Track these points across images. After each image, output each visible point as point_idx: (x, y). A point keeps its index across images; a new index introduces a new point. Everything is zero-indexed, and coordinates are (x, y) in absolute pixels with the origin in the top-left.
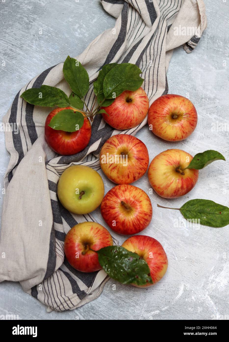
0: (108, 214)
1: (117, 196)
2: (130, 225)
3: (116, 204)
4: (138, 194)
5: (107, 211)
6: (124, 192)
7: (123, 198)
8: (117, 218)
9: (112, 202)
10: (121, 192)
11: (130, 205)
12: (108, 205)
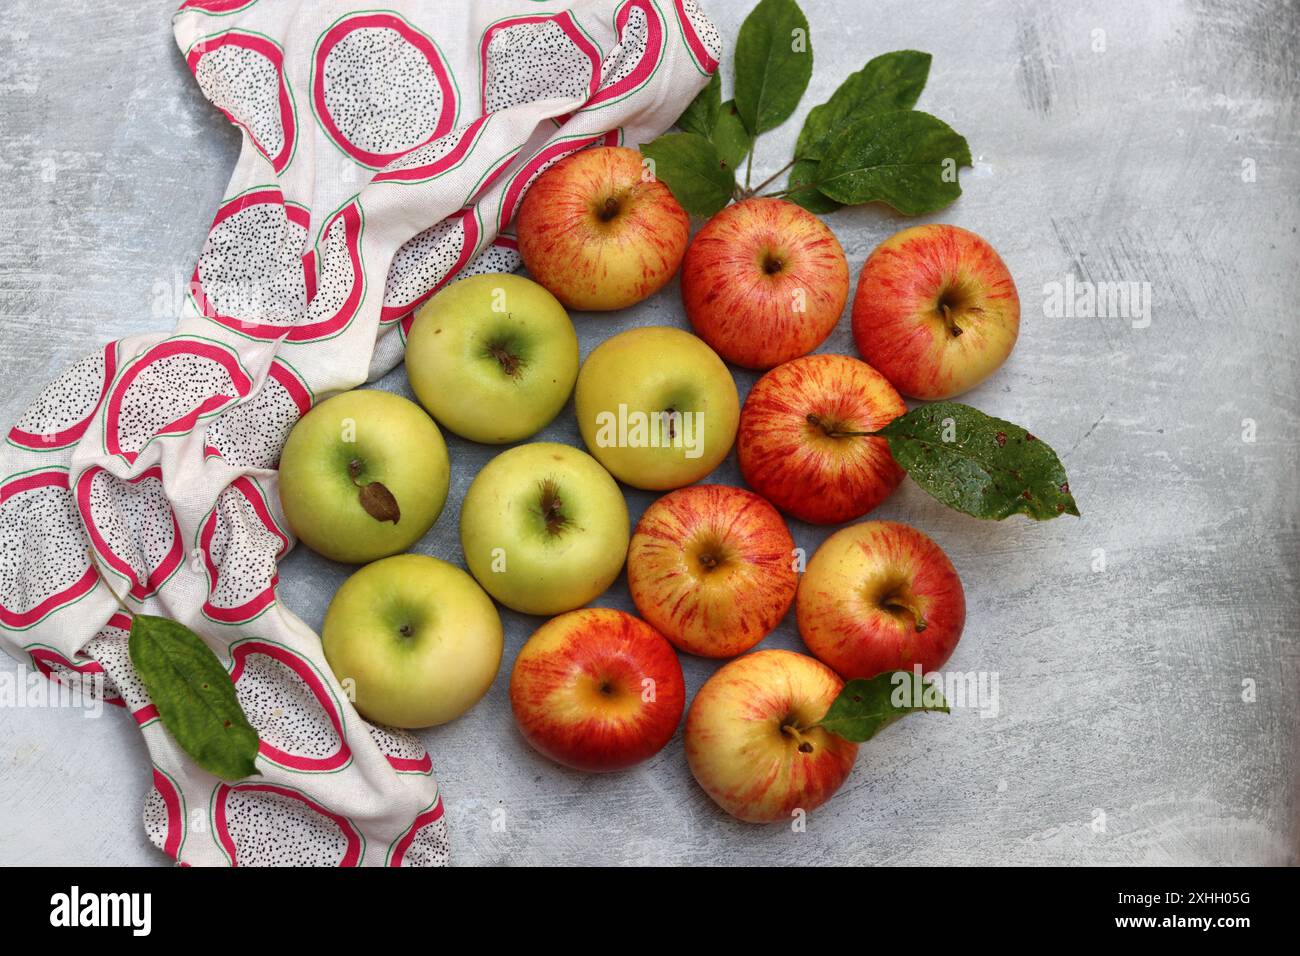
0: (784, 476)
1: (782, 408)
2: (866, 477)
3: (793, 434)
4: (843, 372)
5: (776, 470)
6: (797, 385)
7: (805, 407)
8: (819, 475)
9: (776, 436)
10: (788, 390)
11: (837, 415)
12: (767, 449)
